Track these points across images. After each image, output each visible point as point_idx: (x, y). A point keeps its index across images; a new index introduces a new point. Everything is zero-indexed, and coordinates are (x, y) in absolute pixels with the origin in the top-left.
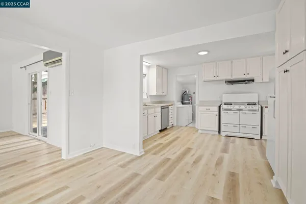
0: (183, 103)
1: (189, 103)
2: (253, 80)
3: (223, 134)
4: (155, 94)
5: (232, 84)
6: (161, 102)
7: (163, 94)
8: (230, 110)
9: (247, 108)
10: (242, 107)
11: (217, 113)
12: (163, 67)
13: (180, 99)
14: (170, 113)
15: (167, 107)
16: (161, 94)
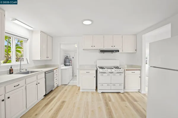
0: (65, 65)
1: (69, 65)
2: (118, 51)
3: (99, 91)
4: (40, 59)
5: (104, 53)
6: (46, 66)
7: (48, 59)
8: (105, 73)
9: (117, 71)
10: (113, 70)
11: (95, 75)
12: (48, 35)
13: (63, 61)
14: (55, 76)
15: (52, 71)
16: (46, 59)
